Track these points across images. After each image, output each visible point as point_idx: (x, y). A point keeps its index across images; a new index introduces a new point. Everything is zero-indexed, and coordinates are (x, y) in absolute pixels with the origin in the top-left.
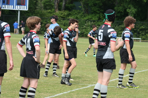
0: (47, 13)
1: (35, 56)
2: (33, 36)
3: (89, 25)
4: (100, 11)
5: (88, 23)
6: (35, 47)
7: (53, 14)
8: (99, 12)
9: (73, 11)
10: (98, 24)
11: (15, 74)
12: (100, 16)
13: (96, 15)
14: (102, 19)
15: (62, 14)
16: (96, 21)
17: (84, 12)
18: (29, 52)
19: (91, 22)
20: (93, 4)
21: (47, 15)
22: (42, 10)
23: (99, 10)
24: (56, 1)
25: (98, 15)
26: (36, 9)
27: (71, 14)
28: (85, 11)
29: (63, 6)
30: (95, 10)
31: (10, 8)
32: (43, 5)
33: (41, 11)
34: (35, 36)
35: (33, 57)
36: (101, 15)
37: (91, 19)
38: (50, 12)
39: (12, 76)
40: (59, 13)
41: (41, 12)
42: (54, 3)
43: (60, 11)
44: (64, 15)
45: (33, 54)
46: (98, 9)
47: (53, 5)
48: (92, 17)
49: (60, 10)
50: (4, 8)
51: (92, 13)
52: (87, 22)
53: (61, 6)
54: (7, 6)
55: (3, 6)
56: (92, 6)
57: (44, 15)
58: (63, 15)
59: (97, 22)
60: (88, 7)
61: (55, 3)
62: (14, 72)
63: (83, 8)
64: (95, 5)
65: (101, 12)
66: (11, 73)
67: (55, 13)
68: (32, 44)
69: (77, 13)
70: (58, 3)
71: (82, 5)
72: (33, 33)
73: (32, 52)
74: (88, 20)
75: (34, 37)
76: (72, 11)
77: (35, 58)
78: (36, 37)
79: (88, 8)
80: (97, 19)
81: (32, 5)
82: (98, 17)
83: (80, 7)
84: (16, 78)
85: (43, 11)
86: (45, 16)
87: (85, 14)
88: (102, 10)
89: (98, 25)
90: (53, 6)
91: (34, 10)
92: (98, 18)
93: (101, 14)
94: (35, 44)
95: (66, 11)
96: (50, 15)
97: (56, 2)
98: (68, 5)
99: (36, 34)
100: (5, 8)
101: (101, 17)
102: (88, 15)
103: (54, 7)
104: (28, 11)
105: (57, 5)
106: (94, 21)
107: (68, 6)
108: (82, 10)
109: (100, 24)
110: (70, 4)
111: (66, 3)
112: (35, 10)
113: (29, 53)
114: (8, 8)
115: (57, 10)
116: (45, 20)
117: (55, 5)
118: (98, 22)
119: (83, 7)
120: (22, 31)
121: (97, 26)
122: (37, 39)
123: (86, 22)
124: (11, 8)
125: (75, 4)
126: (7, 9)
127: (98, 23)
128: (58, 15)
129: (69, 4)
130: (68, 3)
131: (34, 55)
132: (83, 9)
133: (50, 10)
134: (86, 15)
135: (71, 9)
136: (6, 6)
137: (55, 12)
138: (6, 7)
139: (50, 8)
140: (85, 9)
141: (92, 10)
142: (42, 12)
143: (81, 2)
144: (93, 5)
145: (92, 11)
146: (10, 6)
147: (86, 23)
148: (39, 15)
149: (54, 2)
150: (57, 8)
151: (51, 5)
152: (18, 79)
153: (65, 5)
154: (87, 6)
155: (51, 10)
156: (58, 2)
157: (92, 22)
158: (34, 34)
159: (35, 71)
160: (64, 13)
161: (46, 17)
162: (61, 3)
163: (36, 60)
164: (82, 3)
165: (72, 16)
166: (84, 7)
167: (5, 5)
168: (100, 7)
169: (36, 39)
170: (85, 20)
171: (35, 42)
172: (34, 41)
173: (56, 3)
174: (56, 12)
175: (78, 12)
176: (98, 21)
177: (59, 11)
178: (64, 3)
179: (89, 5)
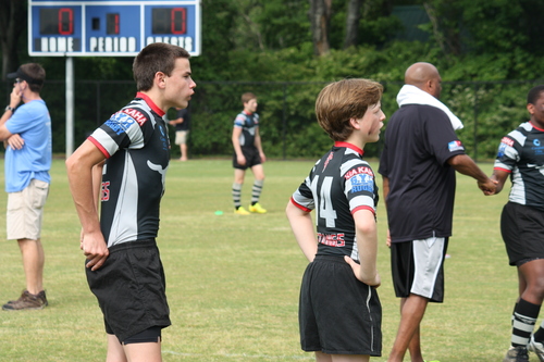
0: (283, 64)
1: (354, 255)
2: (345, 167)
3: (469, 105)
4: (514, 39)
5: (460, 97)
6: (352, 216)
7: (308, 67)
8: (507, 45)
9: (396, 45)
10: (507, 99)
11: (212, 336)
12: (515, 64)
13: (496, 58)
14: (523, 72)
15: (346, 62)
16: (499, 86)
17: (442, 48)
18: (329, 238)
19: (477, 88)
20: (480, 9)
21: (283, 72)
22: (260, 51)
23: (507, 37)
24: (315, 8)
25: (504, 59)
26: (232, 46)
27: (385, 62)
28: (445, 43)
29: (349, 28)
30: (490, 37)
31: (123, 48)
32: (255, 29)
33: (253, 56)
34: (356, 167)
35: (346, 258)
36: (519, 58)
37: (475, 75)
38: (293, 59)
39: (204, 345)
40: (335, 60)
41: (256, 60)
42: (310, 18)
43: (337, 48)
44: (355, 68)
45: (343, 244)
46: (506, 31)
47: (307, 24)
48: (480, 68)
49: (335, 44)
50: (96, 49)
51: (479, 52)
52: (460, 91)
53: (341, 29)
54: (108, 40)
55: (93, 41)
56: (476, 19)
57: (267, 72)
58: (351, 65)
59: (502, 88)
60: (457, 26)
61: (314, 19)
62: (207, 325)
63: (436, 32)
64: (491, 14)
65: (516, 43)
66: (196, 330)
67: (314, 62)
68: (340, 201)
69: (409, 53)
70: (324, 14)
71: (433, 20)
72: (348, 151)
73: (341, 236)
74: (460, 81)
75: (351, 170)
76: (388, 46)
77: (353, 264)
78: (360, 169)
79: (457, 31)
80: (500, 75)
81: (214, 30)
82: (504, 67)
83: (424, 27)
84: (222, 352)
85: (263, 54)
86: (273, 76)
87: (448, 56)
88: (522, 38)
89: (508, 103)
90: (305, 30)
91: (223, 53)
92: (506, 72)
93: (518, 51)
94: (354, 203)
95: (362, 50)
96: (295, 70)
97: (320, 10)
98: (372, 23)
99: (361, 157)
100: (100, 48)
101: (520, 65)
102: (462, 60)
103: (309, 34)
104: (201, 59)
105: (324, 26)
106: (489, 86)
107: (371, 27)
108: (434, 41)
109: (513, 96)
110: (380, 19)
111: (359, 16)
112: (231, 53)
113: (329, 241)
114: (113, 50)
115: (325, 45)
116: (274, 94)
117: (314, 27)
118: (508, 89)
119: (436, 27)
120: (178, 147)
121: (504, 105)
122: (363, 178)
123: (455, 91)
124: (127, 50)
125: (401, 15)
126: (109, 53)
127: (505, 93)
128: (330, 67)
129: (375, 19)
130: (370, 13)
131: (349, 250)
132: (438, 35)
133: (292, 50)
134: (450, 63)
135: (383, 38)
136: (104, 42)
137: (313, 54)
138: (104, 47)
139: (294, 38)
140: (446, 35)
141: (477, 39)
142: (261, 61)
143: (426, 6)
144: (482, 15)
145: (481, 43)
146: (123, 40)
147: (452, 95)
148: (245, 71)
149: (310, 12)
150: (321, 38)
151: (296, 26)
152: (234, 355)
153: (357, 22)
154: (454, 24)
155: (299, 48)
156: (328, 12)
157: (482, 92)
158: (352, 156)
159: (360, 323)
160: (356, 56)
161: (278, 82)
162: (340, 15)
163: (358, 271)
164: (429, 11)
165: (389, 70)
166: (442, 27)
167: (101, 40)
168: (513, 23)
169: (358, 178)
170: (446, 82)
171: (353, 194)
172: (349, 187)
173: (318, 18)
174: (318, 54)
175: (414, 52)
176: (505, 85)
177: (333, 51)
178: (351, 17)
179: (468, 14)
